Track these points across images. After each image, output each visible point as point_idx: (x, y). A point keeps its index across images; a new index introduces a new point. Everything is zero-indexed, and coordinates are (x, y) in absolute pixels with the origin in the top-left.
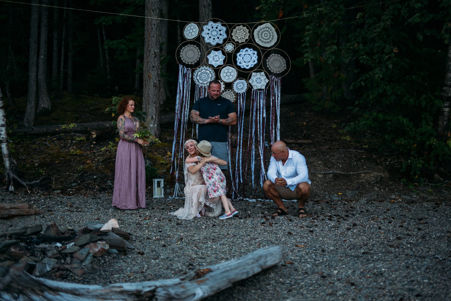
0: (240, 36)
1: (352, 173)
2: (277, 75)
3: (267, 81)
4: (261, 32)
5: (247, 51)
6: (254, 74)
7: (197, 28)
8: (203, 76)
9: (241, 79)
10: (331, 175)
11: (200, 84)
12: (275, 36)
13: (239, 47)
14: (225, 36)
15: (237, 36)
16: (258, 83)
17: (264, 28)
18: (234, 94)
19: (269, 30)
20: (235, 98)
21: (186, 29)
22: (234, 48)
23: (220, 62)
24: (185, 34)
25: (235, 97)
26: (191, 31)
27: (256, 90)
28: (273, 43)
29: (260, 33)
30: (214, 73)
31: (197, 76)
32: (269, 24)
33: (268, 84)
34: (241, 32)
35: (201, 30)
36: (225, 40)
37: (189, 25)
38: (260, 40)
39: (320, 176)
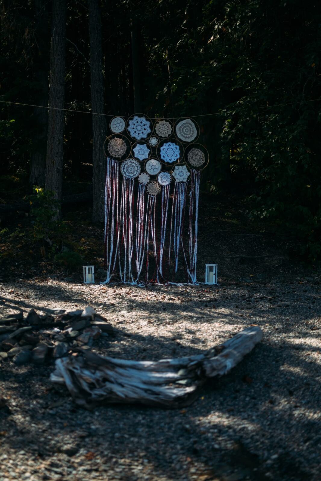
0: (163, 131)
1: (256, 257)
2: (197, 169)
3: (189, 174)
4: (182, 127)
5: (170, 145)
6: (176, 167)
7: (124, 123)
8: (129, 169)
9: (165, 172)
10: (238, 259)
11: (127, 176)
12: (195, 132)
13: (162, 141)
14: (149, 131)
15: (160, 131)
16: (180, 176)
17: (185, 124)
18: (159, 186)
19: (190, 126)
20: (160, 190)
21: (112, 123)
22: (158, 142)
23: (145, 156)
24: (111, 128)
25: (159, 188)
26: (118, 125)
27: (179, 182)
28: (193, 139)
29: (182, 129)
30: (140, 166)
31: (124, 169)
32: (189, 120)
33: (189, 177)
34: (164, 127)
35: (128, 125)
36: (149, 135)
37: (115, 119)
38: (182, 135)
39: (227, 260)
